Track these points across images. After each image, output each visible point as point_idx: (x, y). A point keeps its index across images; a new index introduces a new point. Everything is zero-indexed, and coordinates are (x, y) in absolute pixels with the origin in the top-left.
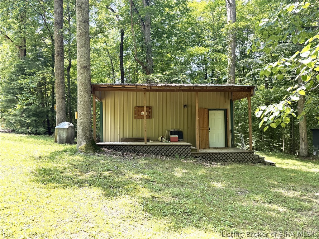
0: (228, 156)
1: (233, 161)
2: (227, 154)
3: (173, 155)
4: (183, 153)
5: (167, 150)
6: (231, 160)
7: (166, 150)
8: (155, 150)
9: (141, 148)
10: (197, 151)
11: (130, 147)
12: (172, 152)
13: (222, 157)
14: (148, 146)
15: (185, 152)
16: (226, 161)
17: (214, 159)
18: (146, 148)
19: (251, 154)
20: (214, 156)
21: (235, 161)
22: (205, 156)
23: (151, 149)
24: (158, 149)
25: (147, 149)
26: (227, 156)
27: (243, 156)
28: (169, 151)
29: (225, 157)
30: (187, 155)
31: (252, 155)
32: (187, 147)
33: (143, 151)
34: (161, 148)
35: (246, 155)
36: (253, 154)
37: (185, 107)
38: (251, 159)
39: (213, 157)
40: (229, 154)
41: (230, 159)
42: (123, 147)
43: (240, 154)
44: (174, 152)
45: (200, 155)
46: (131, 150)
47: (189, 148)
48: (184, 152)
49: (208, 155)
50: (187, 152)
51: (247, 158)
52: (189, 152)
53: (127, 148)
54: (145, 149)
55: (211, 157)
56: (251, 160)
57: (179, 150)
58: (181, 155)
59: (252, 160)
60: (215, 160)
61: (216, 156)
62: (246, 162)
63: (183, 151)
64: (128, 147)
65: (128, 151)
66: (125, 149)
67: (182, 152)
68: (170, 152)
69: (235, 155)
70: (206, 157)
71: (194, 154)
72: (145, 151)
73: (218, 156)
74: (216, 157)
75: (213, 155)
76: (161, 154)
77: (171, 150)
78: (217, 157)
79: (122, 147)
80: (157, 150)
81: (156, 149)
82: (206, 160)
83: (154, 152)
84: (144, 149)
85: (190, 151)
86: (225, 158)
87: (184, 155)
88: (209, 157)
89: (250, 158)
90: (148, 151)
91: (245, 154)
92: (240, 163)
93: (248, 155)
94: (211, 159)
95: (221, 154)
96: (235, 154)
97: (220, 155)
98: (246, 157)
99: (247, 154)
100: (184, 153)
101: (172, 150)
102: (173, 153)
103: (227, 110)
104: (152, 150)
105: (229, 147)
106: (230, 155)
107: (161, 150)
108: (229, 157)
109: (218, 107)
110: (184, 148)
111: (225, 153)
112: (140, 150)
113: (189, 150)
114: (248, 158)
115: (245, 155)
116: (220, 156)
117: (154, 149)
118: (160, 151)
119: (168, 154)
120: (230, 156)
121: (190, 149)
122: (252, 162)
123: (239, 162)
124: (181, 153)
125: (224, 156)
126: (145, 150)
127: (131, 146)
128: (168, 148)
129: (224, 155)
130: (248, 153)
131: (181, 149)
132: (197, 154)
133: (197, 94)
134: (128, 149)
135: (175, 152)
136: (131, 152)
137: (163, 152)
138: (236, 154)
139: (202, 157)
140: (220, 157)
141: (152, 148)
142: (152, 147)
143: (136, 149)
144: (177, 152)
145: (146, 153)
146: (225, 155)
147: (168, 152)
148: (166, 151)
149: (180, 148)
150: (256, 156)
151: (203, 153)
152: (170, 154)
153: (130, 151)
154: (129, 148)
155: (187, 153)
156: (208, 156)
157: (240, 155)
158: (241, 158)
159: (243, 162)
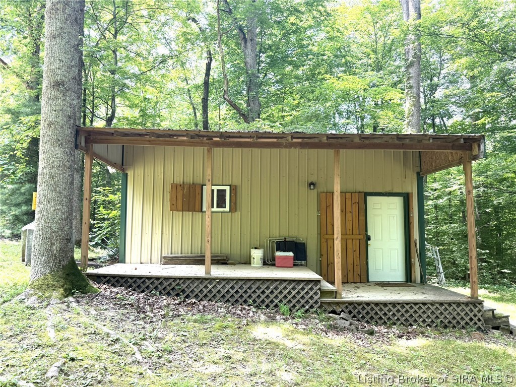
0: (415, 312)
1: (428, 325)
2: (413, 305)
3: (274, 304)
4: (301, 300)
5: (261, 290)
6: (424, 321)
7: (259, 292)
8: (230, 290)
9: (195, 285)
10: (338, 296)
11: (168, 283)
12: (272, 297)
13: (400, 313)
14: (211, 280)
15: (307, 297)
16: (411, 325)
17: (381, 318)
18: (209, 285)
19: (475, 306)
20: (381, 310)
21: (435, 325)
22: (357, 311)
23: (219, 287)
24: (237, 287)
25: (210, 287)
26: (413, 310)
27: (456, 312)
28: (266, 295)
29: (409, 314)
30: (312, 307)
31: (477, 309)
32: (310, 286)
33: (199, 294)
34: (245, 287)
35: (463, 310)
36: (480, 306)
37: (312, 187)
38: (475, 319)
39: (376, 313)
40: (418, 306)
41: (421, 320)
42: (151, 281)
43: (446, 306)
44: (276, 297)
45: (343, 307)
46: (169, 288)
47: (315, 288)
48: (303, 297)
49: (364, 308)
50: (311, 298)
51: (464, 317)
52: (316, 298)
53: (161, 283)
54: (206, 287)
55: (372, 313)
56: (476, 323)
57: (290, 293)
58: (294, 306)
59: (479, 324)
60: (383, 321)
61: (386, 309)
62: (463, 327)
63: (301, 295)
64: (164, 282)
65: (163, 291)
66: (155, 286)
67: (298, 297)
68: (267, 297)
69: (433, 308)
70: (359, 313)
71: (329, 304)
72: (204, 294)
73: (390, 311)
74: (385, 314)
75: (377, 309)
76: (245, 301)
77: (270, 291)
78: (387, 313)
79: (147, 280)
80: (235, 290)
81: (232, 288)
82: (359, 320)
83: (228, 296)
84: (201, 287)
85: (319, 296)
86: (407, 315)
87: (303, 306)
88: (368, 313)
89: (473, 317)
90: (213, 294)
91: (460, 308)
92: (448, 330)
93: (467, 309)
94: (372, 318)
95: (399, 307)
96: (435, 307)
97: (396, 309)
98: (463, 314)
99: (465, 308)
100: (303, 302)
101: (272, 292)
102: (276, 301)
103: (410, 195)
104: (223, 292)
105: (415, 282)
106: (420, 308)
107: (246, 292)
108: (417, 315)
109: (388, 189)
110: (303, 289)
111: (407, 304)
112: (192, 291)
113: (316, 293)
114: (469, 317)
115: (459, 310)
116: (394, 310)
117: (228, 287)
118: (244, 295)
119: (263, 301)
120: (422, 311)
121: (318, 291)
122: (479, 329)
123: (446, 327)
124: (296, 300)
125: (407, 311)
126: (204, 289)
127: (170, 281)
128: (263, 287)
129: (405, 309)
130: (467, 304)
131: (296, 291)
132: (338, 304)
133: (337, 154)
134: (163, 287)
135: (280, 297)
136: (168, 294)
137: (250, 297)
138: (437, 305)
139: (350, 312)
140: (396, 313)
141: (221, 286)
142: (224, 283)
143: (184, 286)
144: (285, 297)
145: (208, 299)
146: (407, 307)
147: (263, 297)
148: (257, 295)
149: (294, 288)
150: (487, 313)
151: (351, 303)
152: (267, 301)
153: (167, 291)
154: (166, 284)
155: (310, 301)
156: (365, 311)
157: (446, 309)
158: (450, 317)
159: (454, 327)
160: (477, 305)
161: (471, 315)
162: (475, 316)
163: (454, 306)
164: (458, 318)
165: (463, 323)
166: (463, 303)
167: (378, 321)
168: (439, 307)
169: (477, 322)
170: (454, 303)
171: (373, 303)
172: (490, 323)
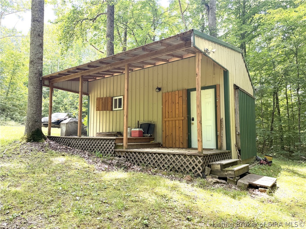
2: (158, 155)
7: (92, 145)
8: (83, 144)
9: (74, 141)
13: (151, 160)
20: (141, 157)
22: (130, 156)
23: (80, 142)
26: (158, 158)
27: (183, 162)
32: (111, 142)
35: (188, 160)
38: (197, 168)
39: (139, 159)
40: (160, 156)
41: (162, 165)
46: (66, 143)
47: (113, 143)
49: (133, 155)
50: (111, 148)
52: (113, 148)
53: (65, 140)
56: (196, 171)
57: (103, 145)
59: (199, 172)
61: (144, 157)
66: (63, 141)
70: (131, 158)
74: (143, 160)
75: (139, 156)
80: (85, 144)
82: (130, 162)
86: (154, 161)
89: (195, 167)
91: (186, 159)
94: (137, 161)
95: (150, 155)
96: (170, 157)
97: (149, 157)
98: (188, 163)
102: (98, 150)
108: (160, 161)
110: (108, 143)
111: (155, 154)
113: (113, 146)
114: (192, 166)
117: (83, 142)
119: (94, 150)
120: (163, 159)
122: (199, 175)
124: (105, 149)
125: (154, 159)
128: (94, 143)
129: (153, 157)
132: (122, 152)
135: (100, 148)
137: (89, 147)
139: (127, 157)
140: (149, 159)
143: (70, 142)
146: (155, 156)
149: (105, 143)
155: (111, 150)
156: (134, 157)
157: (177, 159)
158: (179, 165)
159: (182, 172)
160: (198, 157)
161: (194, 165)
162: (196, 165)
163: (182, 157)
164: (185, 166)
165: (188, 170)
166: (188, 155)
167: (140, 163)
168: (172, 157)
169: (198, 170)
170: (182, 155)
171: (137, 152)
172: (219, 174)
